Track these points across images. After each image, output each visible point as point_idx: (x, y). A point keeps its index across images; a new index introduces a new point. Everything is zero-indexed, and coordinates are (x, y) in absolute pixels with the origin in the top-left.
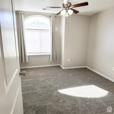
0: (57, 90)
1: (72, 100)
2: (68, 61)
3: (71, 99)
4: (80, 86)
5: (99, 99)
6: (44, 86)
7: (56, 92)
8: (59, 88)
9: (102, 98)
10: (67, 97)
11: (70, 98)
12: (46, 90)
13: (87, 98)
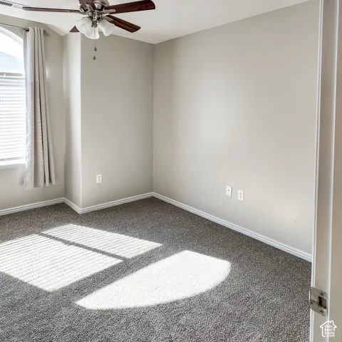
0: (69, 304)
1: (132, 324)
2: (97, 182)
3: (127, 323)
4: (147, 265)
5: (210, 292)
6: (8, 300)
7: (65, 311)
8: (74, 294)
9: (219, 289)
10: (112, 320)
11: (122, 321)
12: (20, 315)
13: (177, 302)
